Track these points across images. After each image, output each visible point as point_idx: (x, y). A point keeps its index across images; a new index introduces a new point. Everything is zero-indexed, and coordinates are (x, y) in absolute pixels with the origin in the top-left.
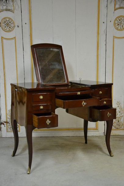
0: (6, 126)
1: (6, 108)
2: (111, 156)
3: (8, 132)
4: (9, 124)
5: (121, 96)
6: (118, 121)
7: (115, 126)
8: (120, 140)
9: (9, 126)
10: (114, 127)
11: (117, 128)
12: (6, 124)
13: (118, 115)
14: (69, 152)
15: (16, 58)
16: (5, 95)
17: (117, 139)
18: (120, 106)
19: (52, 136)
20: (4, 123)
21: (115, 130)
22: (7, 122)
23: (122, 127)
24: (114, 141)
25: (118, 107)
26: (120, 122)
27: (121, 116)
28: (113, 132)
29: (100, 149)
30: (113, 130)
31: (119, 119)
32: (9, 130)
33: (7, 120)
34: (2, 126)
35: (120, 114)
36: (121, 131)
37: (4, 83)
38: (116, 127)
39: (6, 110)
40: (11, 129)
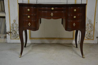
0: (10, 35)
1: (10, 22)
2: (83, 58)
3: (12, 39)
4: (12, 34)
5: (92, 16)
6: (89, 34)
8: (90, 47)
9: (12, 35)
10: (86, 38)
11: (88, 39)
12: (10, 33)
13: (90, 29)
16: (9, 13)
17: (88, 46)
18: (91, 23)
20: (9, 33)
22: (10, 32)
23: (92, 38)
24: (86, 47)
25: (90, 23)
26: (90, 34)
27: (92, 30)
28: (85, 41)
31: (90, 32)
32: (12, 38)
33: (10, 31)
34: (7, 35)
35: (91, 28)
36: (91, 40)
37: (8, 4)
39: (10, 24)
40: (14, 37)
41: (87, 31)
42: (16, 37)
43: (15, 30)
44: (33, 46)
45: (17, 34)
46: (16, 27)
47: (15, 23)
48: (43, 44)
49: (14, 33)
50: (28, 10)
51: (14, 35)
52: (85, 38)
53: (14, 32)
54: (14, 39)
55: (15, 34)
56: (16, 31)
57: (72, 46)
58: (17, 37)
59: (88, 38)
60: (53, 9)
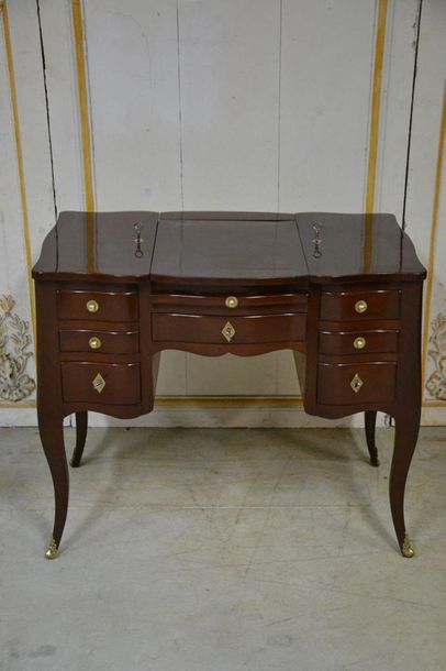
2: (404, 556)
7: (434, 392)
10: (432, 395)
11: (442, 399)
14: (237, 522)
15: (14, 99)
19: (177, 425)
21: (436, 405)
24: (425, 460)
29: (366, 511)
30: (425, 406)
38: (437, 394)
40: (7, 396)
41: (439, 359)
42: (20, 395)
43: (14, 355)
44: (121, 456)
45: (26, 380)
46: (17, 340)
47: (8, 314)
48: (179, 431)
49: (9, 371)
50: (92, 307)
51: (10, 382)
52: (426, 395)
53: (7, 364)
54: (8, 406)
55: (11, 376)
56: (20, 361)
57: (350, 452)
58: (26, 392)
59: (440, 395)
60: (232, 302)
